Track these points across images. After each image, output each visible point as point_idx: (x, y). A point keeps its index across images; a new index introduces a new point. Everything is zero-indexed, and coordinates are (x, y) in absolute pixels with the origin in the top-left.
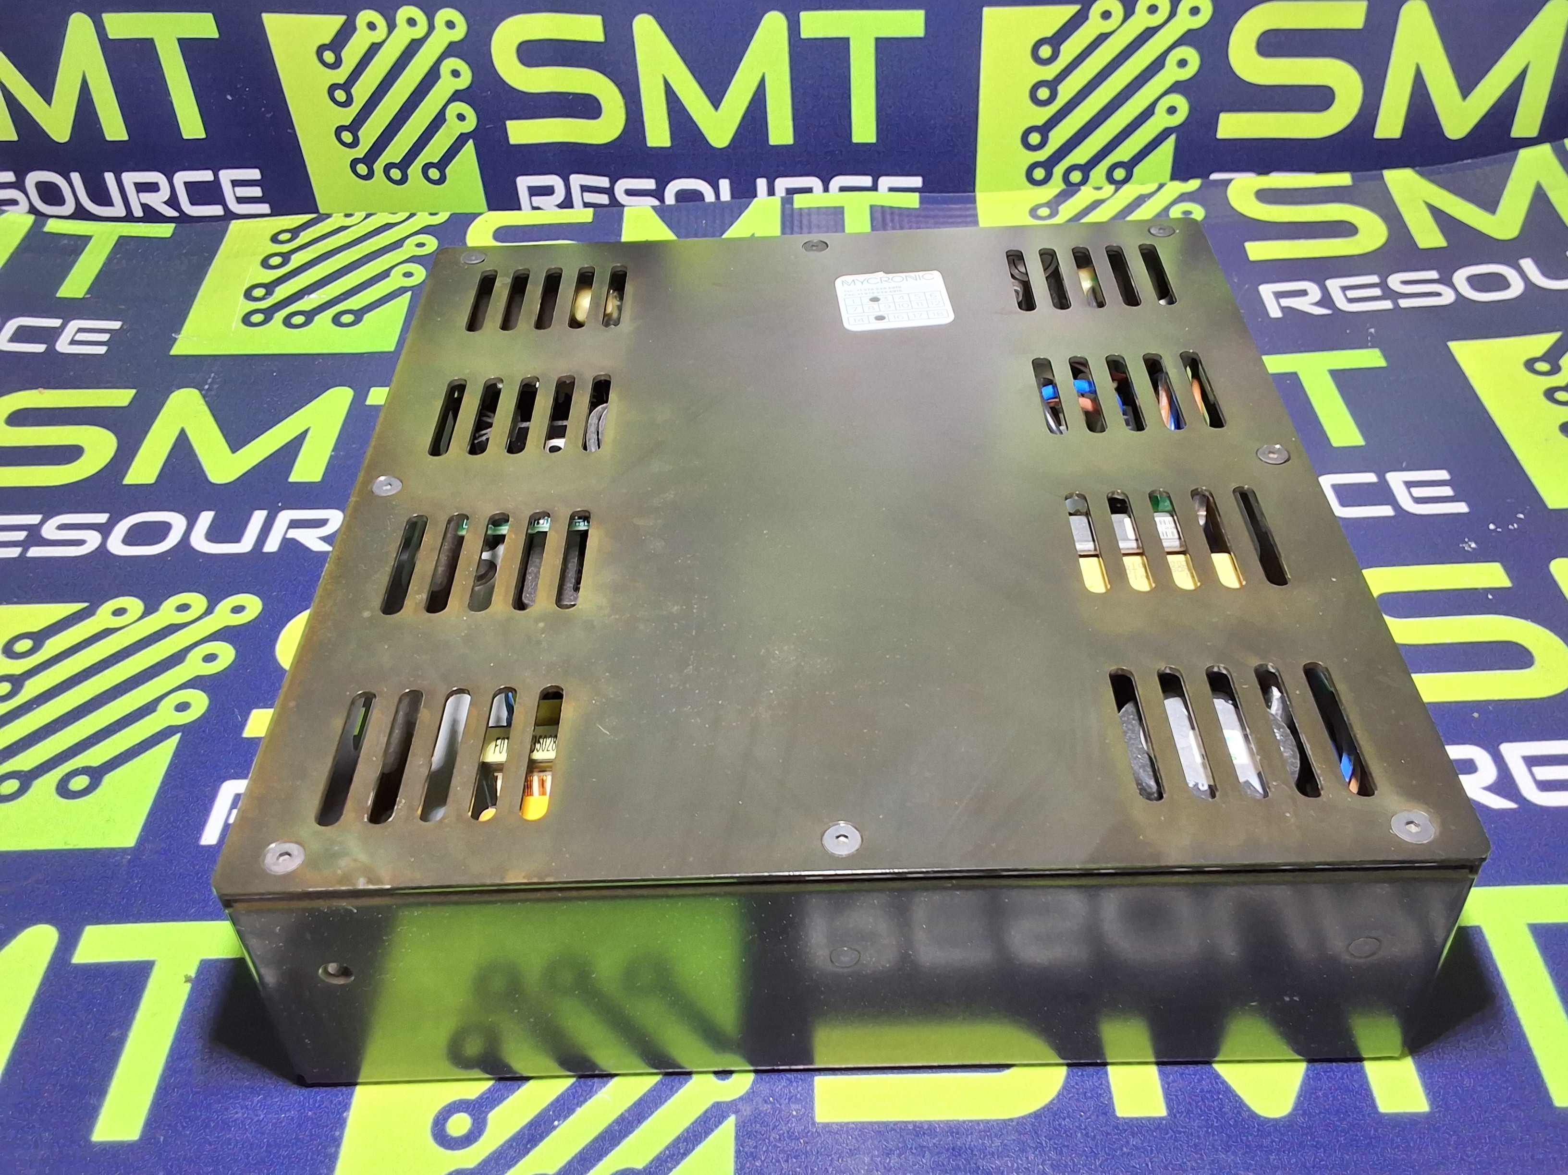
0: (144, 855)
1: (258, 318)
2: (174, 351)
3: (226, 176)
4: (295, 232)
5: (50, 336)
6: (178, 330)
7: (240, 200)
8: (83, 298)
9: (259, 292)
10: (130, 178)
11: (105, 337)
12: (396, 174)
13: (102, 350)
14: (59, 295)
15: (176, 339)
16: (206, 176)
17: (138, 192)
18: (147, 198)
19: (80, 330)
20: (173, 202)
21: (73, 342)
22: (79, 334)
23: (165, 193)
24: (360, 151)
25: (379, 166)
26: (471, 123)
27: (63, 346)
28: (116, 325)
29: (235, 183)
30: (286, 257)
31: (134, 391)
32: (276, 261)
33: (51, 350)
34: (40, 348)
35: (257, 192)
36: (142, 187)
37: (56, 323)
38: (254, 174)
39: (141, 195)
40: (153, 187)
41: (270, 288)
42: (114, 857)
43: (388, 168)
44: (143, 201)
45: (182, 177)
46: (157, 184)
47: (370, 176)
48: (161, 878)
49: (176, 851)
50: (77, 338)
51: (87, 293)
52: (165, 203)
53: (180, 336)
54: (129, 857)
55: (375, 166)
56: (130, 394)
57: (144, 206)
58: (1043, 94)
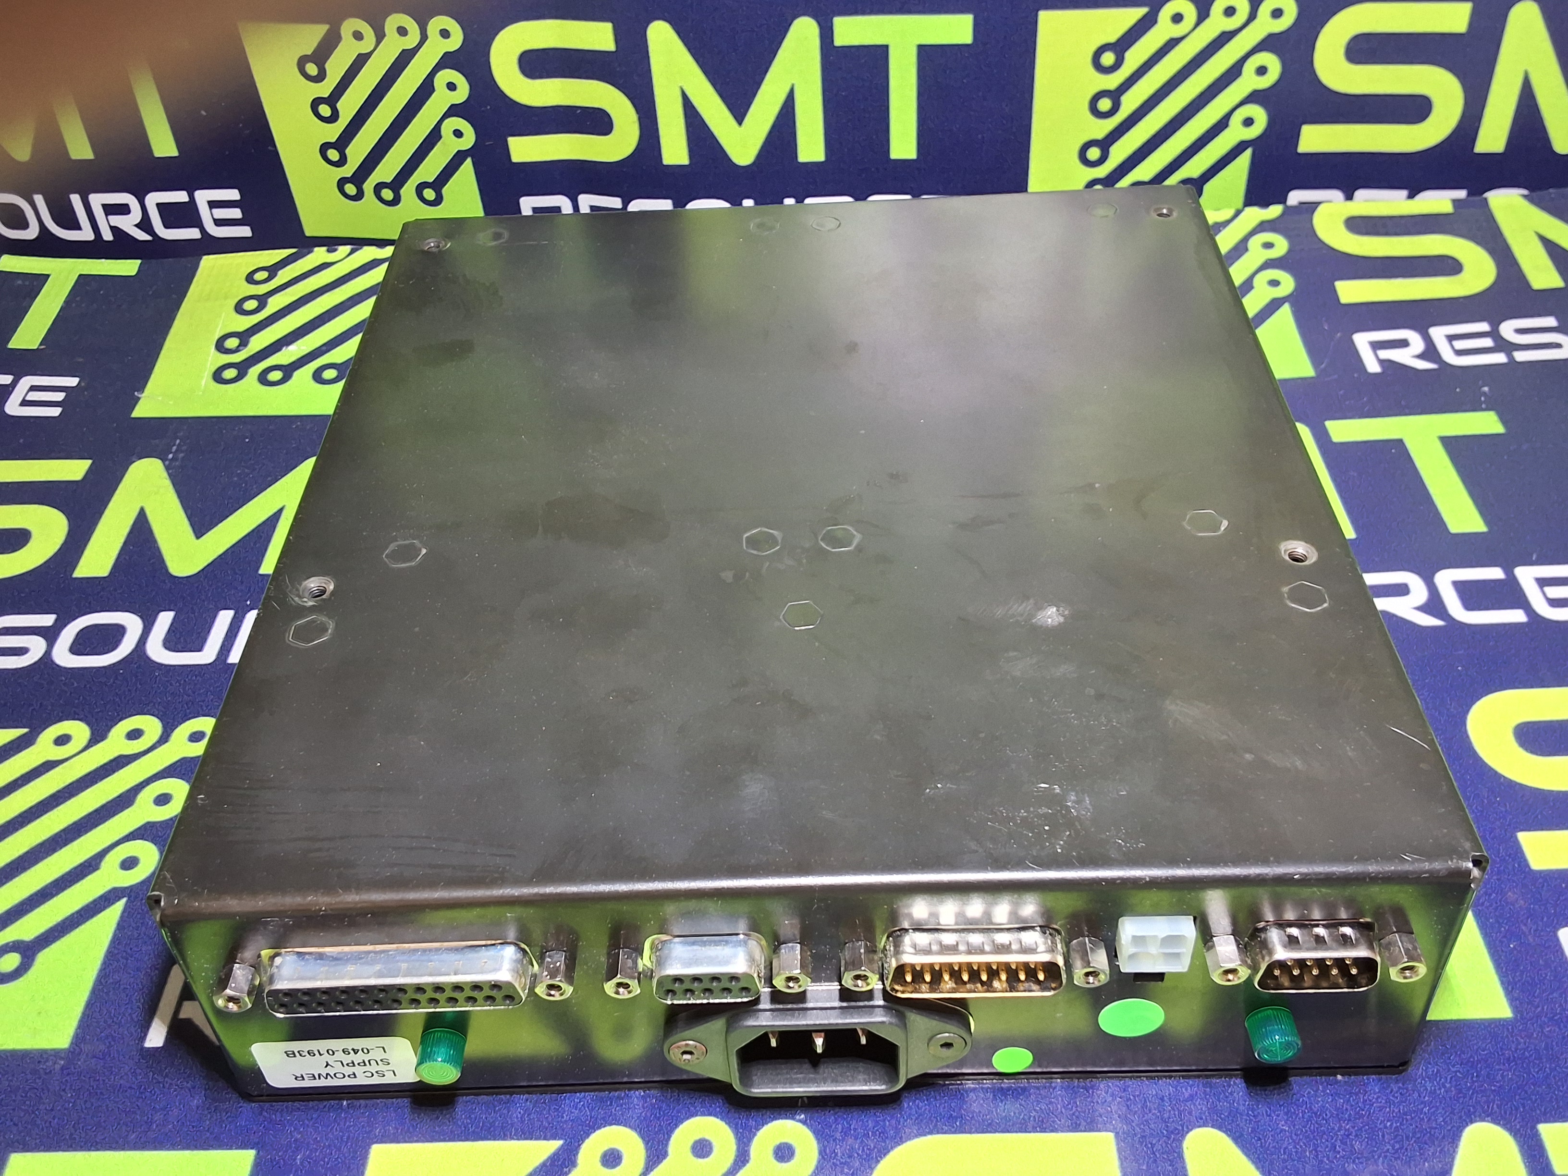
0: (79, 1060)
1: (230, 374)
2: (136, 414)
3: (203, 197)
4: (273, 270)
6: (142, 389)
7: (219, 223)
8: (37, 349)
9: (232, 343)
10: (97, 200)
11: (60, 396)
12: (387, 194)
13: (56, 412)
14: (11, 345)
15: (139, 399)
16: (181, 196)
17: (107, 213)
18: (117, 220)
19: (33, 388)
20: (145, 224)
21: (25, 403)
22: (31, 393)
23: (136, 215)
24: (348, 170)
25: (369, 186)
26: (469, 139)
27: (12, 407)
28: (73, 382)
29: (212, 205)
30: (262, 300)
31: (89, 462)
32: (251, 305)
35: (236, 213)
36: (110, 210)
37: (6, 379)
38: (233, 194)
39: (110, 217)
40: (123, 209)
41: (244, 337)
42: (45, 1062)
43: (378, 188)
44: (112, 224)
45: (153, 199)
46: (127, 205)
47: (359, 196)
48: (99, 1091)
49: (116, 1055)
50: (28, 398)
51: (41, 344)
52: (136, 226)
53: (144, 395)
54: (62, 1062)
55: (365, 186)
56: (85, 464)
57: (114, 230)
58: (1105, 105)
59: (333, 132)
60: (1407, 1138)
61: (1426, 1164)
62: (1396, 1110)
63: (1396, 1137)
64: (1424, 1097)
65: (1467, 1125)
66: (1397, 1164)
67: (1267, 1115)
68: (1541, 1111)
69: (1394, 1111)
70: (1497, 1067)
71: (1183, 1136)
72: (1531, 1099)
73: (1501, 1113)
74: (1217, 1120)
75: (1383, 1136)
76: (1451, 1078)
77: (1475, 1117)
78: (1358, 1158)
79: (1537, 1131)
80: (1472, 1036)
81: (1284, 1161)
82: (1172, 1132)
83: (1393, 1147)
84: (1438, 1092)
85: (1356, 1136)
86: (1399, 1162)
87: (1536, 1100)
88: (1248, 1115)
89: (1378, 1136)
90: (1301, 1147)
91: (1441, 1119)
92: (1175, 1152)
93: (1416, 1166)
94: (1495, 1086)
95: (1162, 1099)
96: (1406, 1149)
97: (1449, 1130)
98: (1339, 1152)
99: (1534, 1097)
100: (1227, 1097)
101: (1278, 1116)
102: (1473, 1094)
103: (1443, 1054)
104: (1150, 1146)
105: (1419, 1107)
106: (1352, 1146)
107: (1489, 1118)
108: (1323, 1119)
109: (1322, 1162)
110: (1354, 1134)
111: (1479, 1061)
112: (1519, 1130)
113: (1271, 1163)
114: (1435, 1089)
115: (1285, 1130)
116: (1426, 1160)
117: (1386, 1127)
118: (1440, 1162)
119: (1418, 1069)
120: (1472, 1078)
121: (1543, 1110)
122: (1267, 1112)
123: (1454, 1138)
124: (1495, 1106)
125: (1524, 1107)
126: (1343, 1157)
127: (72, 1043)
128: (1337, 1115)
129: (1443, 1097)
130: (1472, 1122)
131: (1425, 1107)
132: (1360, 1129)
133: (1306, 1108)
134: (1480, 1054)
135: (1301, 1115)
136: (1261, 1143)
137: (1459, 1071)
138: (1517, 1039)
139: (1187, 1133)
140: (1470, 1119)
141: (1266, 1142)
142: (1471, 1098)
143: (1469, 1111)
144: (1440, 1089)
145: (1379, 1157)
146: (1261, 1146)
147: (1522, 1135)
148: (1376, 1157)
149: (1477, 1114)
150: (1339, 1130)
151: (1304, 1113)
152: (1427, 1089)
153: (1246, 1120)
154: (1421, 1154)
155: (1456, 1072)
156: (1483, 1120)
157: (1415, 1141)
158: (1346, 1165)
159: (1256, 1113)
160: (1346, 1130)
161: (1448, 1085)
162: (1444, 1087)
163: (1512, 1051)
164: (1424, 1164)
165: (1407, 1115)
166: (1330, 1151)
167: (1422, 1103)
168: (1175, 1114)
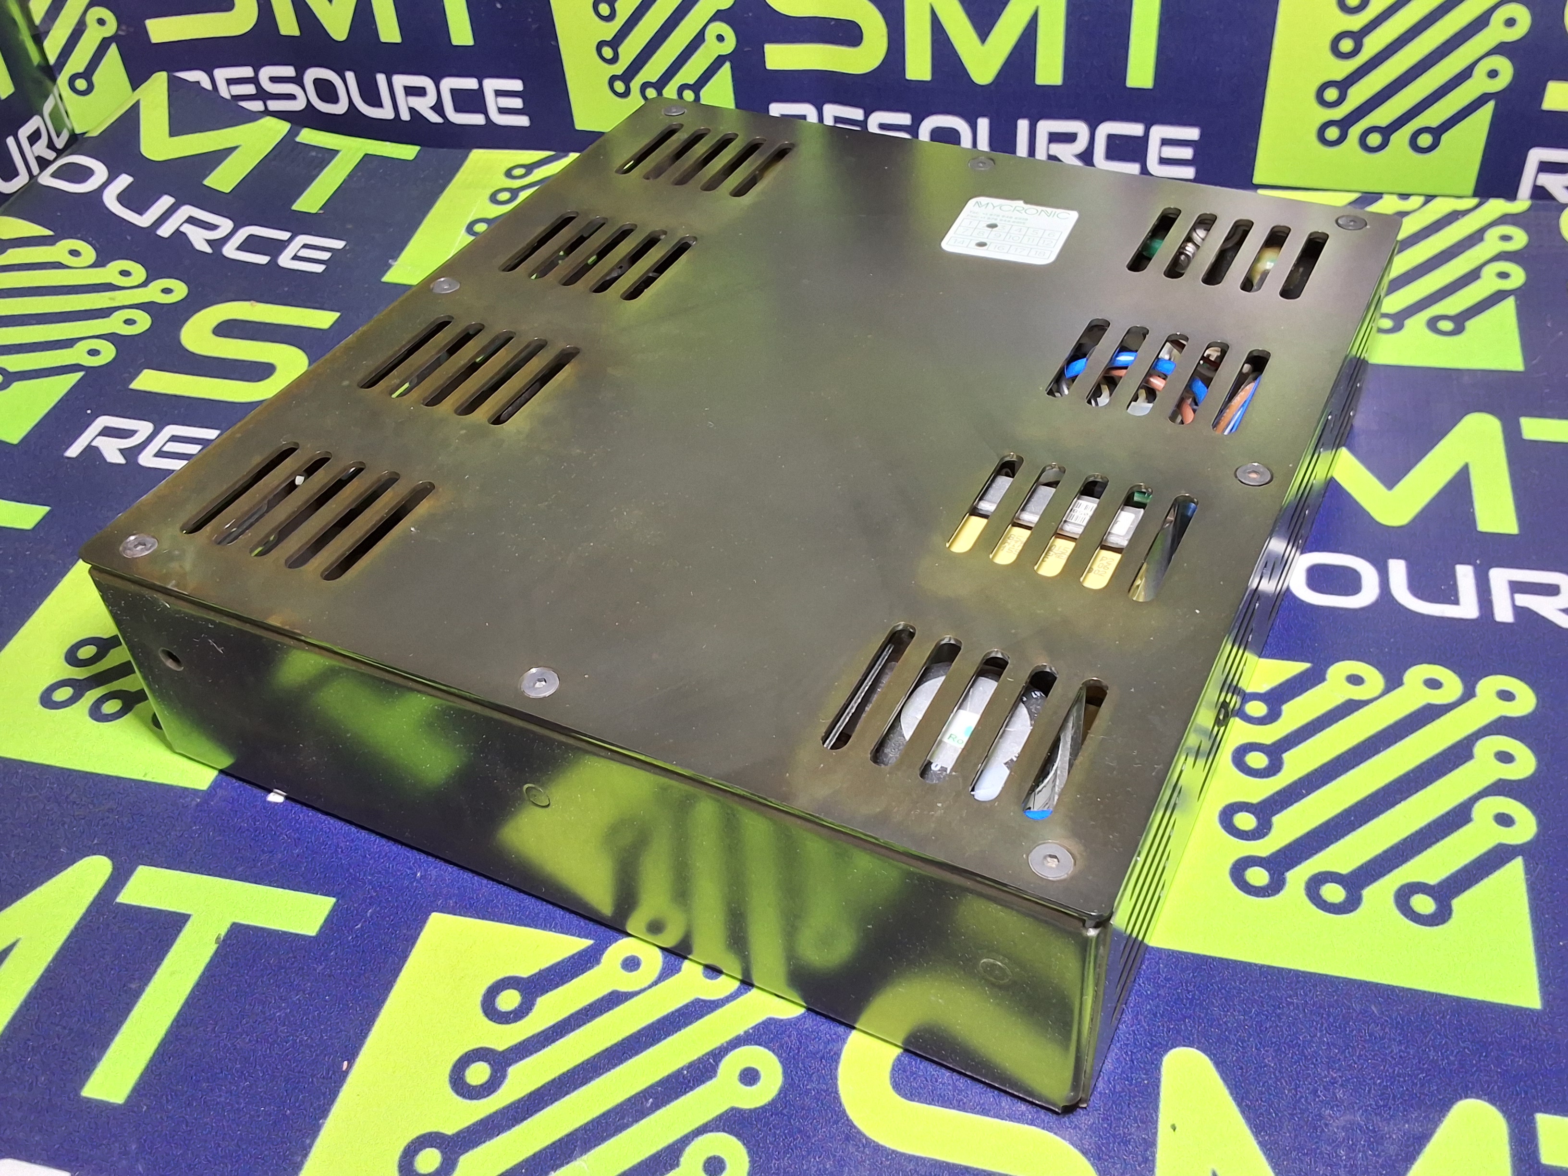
2: (387, 279)
3: (491, 85)
5: (275, 248)
6: (396, 257)
7: (502, 111)
8: (317, 213)
9: (479, 227)
10: (401, 81)
11: (326, 256)
12: (651, 93)
13: (319, 268)
14: (295, 207)
15: (391, 266)
16: (470, 83)
17: (406, 95)
18: (417, 102)
19: (306, 246)
20: (438, 108)
21: (296, 258)
22: (302, 250)
23: (431, 98)
24: (619, 68)
25: (636, 84)
26: (730, 45)
27: (285, 260)
28: (339, 244)
29: (498, 93)
30: (514, 194)
31: (338, 314)
32: (504, 197)
33: (273, 262)
34: (263, 260)
35: (517, 103)
36: (411, 91)
37: (284, 235)
38: (516, 85)
39: (409, 98)
40: (420, 92)
43: (644, 86)
44: (410, 105)
45: (449, 83)
46: (424, 88)
47: (625, 93)
49: (242, 802)
50: (300, 254)
51: (320, 210)
52: (431, 108)
53: (396, 262)
55: (632, 85)
56: (334, 316)
57: (412, 110)
58: (1347, 45)
59: (609, 31)
60: (1394, 1097)
61: (1407, 1126)
62: (1391, 1070)
63: (1383, 1094)
64: (1424, 1064)
65: (1461, 1098)
66: (1376, 1119)
67: (1256, 1049)
68: (1543, 1101)
69: (1388, 1070)
70: (1510, 1052)
71: (1166, 1051)
72: (1536, 1089)
73: (1499, 1095)
74: (1204, 1043)
75: (1369, 1091)
76: (1457, 1053)
77: (1472, 1093)
78: (1337, 1106)
79: (1534, 1118)
80: (1492, 1018)
81: (1261, 1093)
82: (1156, 1046)
83: (1377, 1102)
84: (1440, 1063)
85: (1342, 1085)
86: (1378, 1118)
87: (1541, 1090)
88: (1237, 1044)
89: (1365, 1090)
90: (1282, 1084)
91: (1435, 1088)
92: (1153, 1063)
93: (1395, 1125)
94: (1501, 1068)
95: (1155, 1015)
96: (1390, 1108)
97: (1440, 1100)
98: (1319, 1097)
99: (1539, 1087)
100: (1220, 1025)
101: (1267, 1051)
102: (1475, 1071)
103: (1456, 1029)
104: (1130, 1053)
105: (1416, 1072)
106: (1334, 1093)
107: (1486, 1097)
108: (1312, 1063)
109: (1299, 1101)
110: (1340, 1082)
111: (1492, 1043)
112: (1514, 1114)
113: (1247, 1092)
114: (1437, 1059)
115: (1270, 1066)
116: (1407, 1122)
117: (1375, 1083)
118: (1421, 1126)
119: (1426, 1037)
120: (1480, 1057)
121: (1546, 1100)
122: (1256, 1045)
123: (1444, 1107)
124: (1496, 1087)
125: (1526, 1093)
126: (1322, 1102)
127: (210, 787)
128: (1328, 1063)
129: (1444, 1068)
130: (1466, 1097)
131: (1422, 1073)
132: (1348, 1080)
133: (1298, 1050)
134: (1495, 1037)
135: (1290, 1055)
136: (1243, 1072)
137: (1468, 1049)
138: (1539, 1031)
139: (1171, 1049)
140: (1466, 1093)
141: (1247, 1072)
142: (1473, 1075)
143: (1467, 1086)
144: (1443, 1060)
145: (1359, 1109)
146: (1241, 1075)
147: (1515, 1119)
148: (1356, 1108)
149: (1475, 1090)
150: (1326, 1077)
151: (1294, 1053)
152: (1429, 1058)
153: (1233, 1049)
154: (1404, 1115)
155: (1465, 1048)
156: (1478, 1097)
157: (1401, 1103)
158: (1323, 1109)
159: (1245, 1045)
160: (1333, 1078)
161: (1452, 1058)
162: (1448, 1058)
163: (1530, 1041)
164: (1404, 1126)
165: (1400, 1077)
166: (1310, 1093)
167: (1420, 1069)
168: (1163, 1030)
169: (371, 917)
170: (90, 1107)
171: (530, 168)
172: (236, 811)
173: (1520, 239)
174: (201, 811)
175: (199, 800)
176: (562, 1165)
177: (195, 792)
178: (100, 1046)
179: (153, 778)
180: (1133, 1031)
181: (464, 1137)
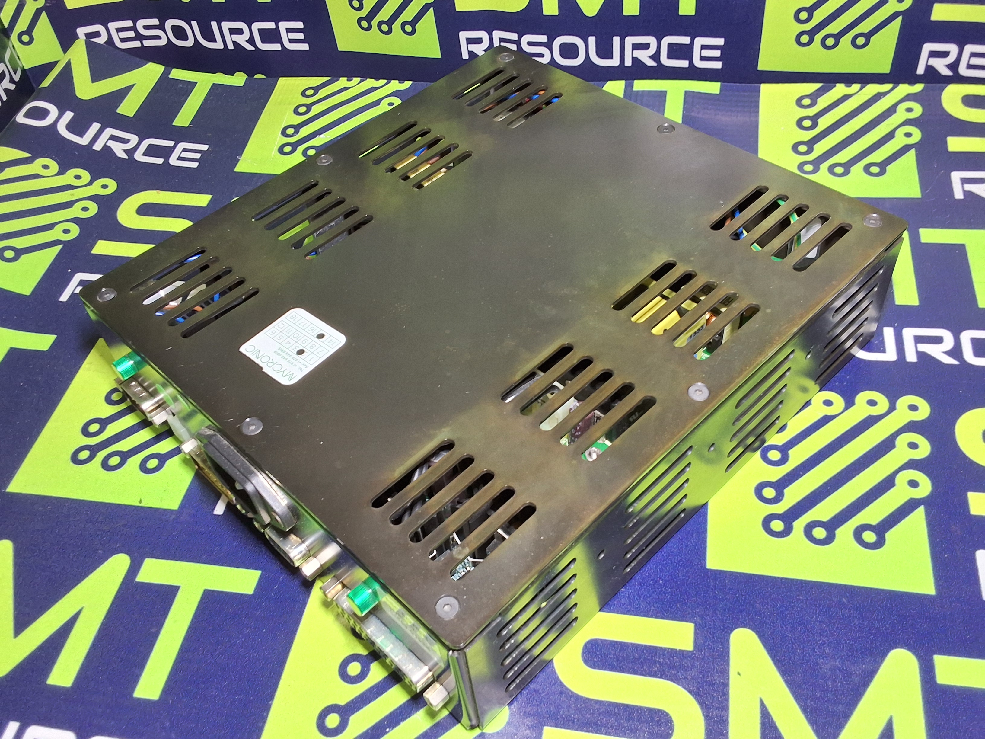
0: (183, 516)
1: (288, 149)
2: (237, 169)
3: (283, 26)
5: (166, 152)
6: (239, 155)
7: (291, 41)
8: (188, 127)
9: (290, 131)
10: (226, 25)
11: (198, 156)
12: (385, 28)
13: (195, 165)
14: (175, 123)
15: (239, 160)
16: (271, 25)
17: (231, 34)
18: (236, 38)
19: (185, 150)
20: (251, 41)
21: (180, 158)
22: (183, 153)
23: (246, 35)
24: (364, 13)
25: (375, 22)
27: (173, 161)
28: (205, 147)
29: (288, 30)
30: (309, 107)
31: (211, 196)
32: (302, 109)
33: (166, 162)
34: (160, 161)
35: (301, 36)
36: (233, 31)
37: (171, 143)
38: (300, 25)
39: (233, 36)
40: (240, 32)
41: (297, 128)
42: (166, 515)
43: (380, 24)
44: (233, 40)
45: (256, 26)
47: (369, 29)
49: (199, 516)
50: (182, 156)
51: (190, 124)
52: (247, 41)
53: (241, 158)
55: (373, 23)
56: (208, 197)
57: (235, 43)
60: (857, 651)
61: (864, 666)
62: (854, 635)
63: (850, 649)
64: (872, 631)
65: (893, 649)
66: (847, 663)
67: (781, 627)
68: (937, 648)
69: (853, 635)
70: (919, 621)
71: (732, 631)
72: (933, 641)
73: (914, 645)
74: (752, 625)
75: (843, 648)
76: (890, 623)
77: (899, 645)
78: (826, 657)
79: (932, 658)
80: (909, 602)
81: (785, 652)
82: (726, 628)
83: (847, 654)
84: (881, 629)
85: (828, 645)
86: (849, 662)
87: (936, 641)
88: (770, 625)
89: (841, 647)
90: (795, 646)
91: (879, 643)
92: (725, 638)
93: (858, 666)
94: (914, 630)
95: (725, 610)
96: (855, 657)
97: (882, 650)
98: (816, 652)
99: (935, 640)
100: (761, 614)
101: (787, 628)
102: (900, 633)
103: (889, 609)
104: (712, 633)
105: (868, 635)
106: (824, 650)
107: (906, 647)
108: (812, 633)
109: (805, 656)
110: (827, 644)
111: (909, 616)
112: (922, 656)
113: (777, 652)
114: (879, 627)
115: (789, 636)
116: (864, 664)
117: (846, 643)
118: (872, 666)
119: (873, 615)
120: (903, 624)
121: (939, 647)
122: (781, 624)
123: (884, 655)
124: (912, 641)
125: (928, 644)
126: (818, 655)
127: (179, 507)
128: (820, 633)
129: (883, 632)
130: (896, 648)
131: (871, 635)
132: (831, 642)
133: (804, 626)
134: (911, 612)
135: (799, 629)
136: (774, 641)
137: (896, 620)
138: (934, 607)
139: (734, 629)
140: (895, 645)
141: (776, 641)
142: (899, 635)
143: (896, 641)
144: (882, 627)
145: (838, 658)
146: (774, 642)
147: (923, 659)
148: (836, 658)
149: (900, 644)
150: (819, 641)
151: (801, 628)
152: (875, 627)
153: (768, 628)
154: (862, 660)
155: (894, 620)
156: (902, 647)
157: (860, 653)
158: (818, 659)
159: (775, 625)
160: (823, 641)
161: (887, 626)
162: (885, 627)
163: (930, 614)
164: (863, 666)
165: (859, 638)
166: (811, 651)
167: (870, 633)
168: (730, 619)
169: (283, 580)
170: (140, 703)
171: (316, 89)
172: (197, 522)
173: (918, 110)
174: (176, 523)
175: (174, 516)
176: (406, 718)
177: (171, 511)
178: (140, 667)
179: (145, 504)
180: (713, 620)
181: (351, 706)
